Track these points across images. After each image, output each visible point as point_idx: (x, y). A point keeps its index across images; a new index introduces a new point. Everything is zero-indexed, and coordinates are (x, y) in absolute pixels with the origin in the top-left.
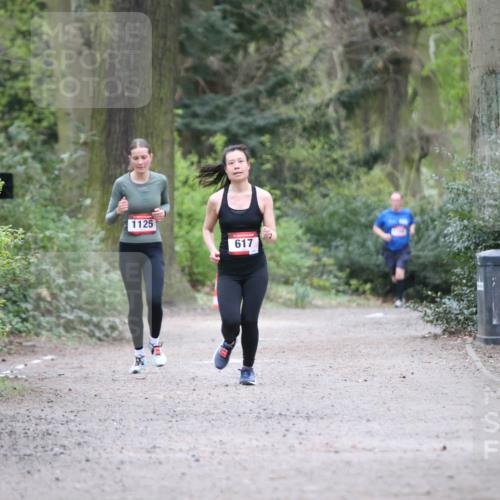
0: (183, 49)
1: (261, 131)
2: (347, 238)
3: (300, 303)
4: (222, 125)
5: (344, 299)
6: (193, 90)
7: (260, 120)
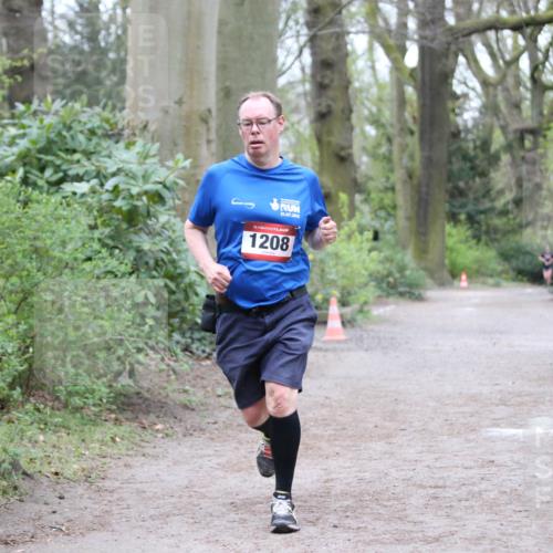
0: (449, 180)
1: (482, 212)
2: (517, 259)
3: (497, 285)
4: (466, 210)
5: (515, 284)
6: (452, 196)
7: (482, 208)
